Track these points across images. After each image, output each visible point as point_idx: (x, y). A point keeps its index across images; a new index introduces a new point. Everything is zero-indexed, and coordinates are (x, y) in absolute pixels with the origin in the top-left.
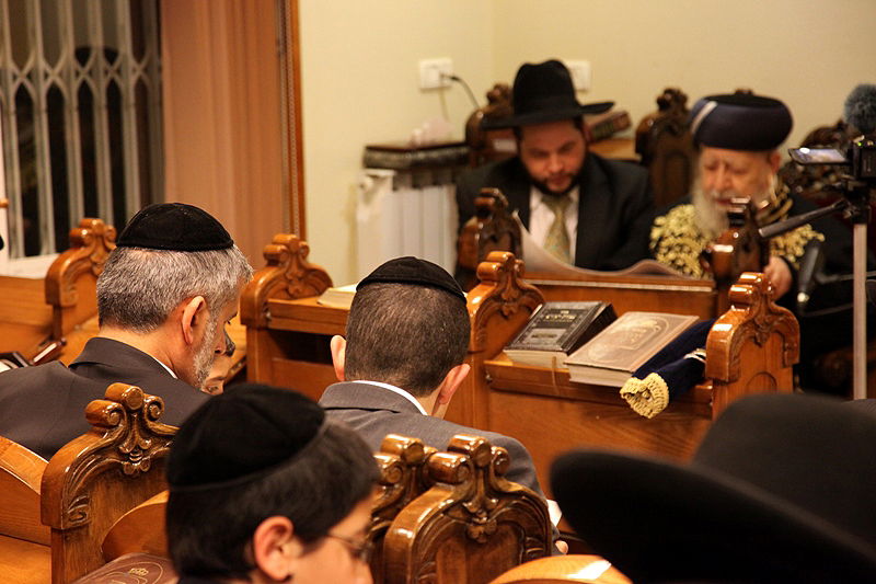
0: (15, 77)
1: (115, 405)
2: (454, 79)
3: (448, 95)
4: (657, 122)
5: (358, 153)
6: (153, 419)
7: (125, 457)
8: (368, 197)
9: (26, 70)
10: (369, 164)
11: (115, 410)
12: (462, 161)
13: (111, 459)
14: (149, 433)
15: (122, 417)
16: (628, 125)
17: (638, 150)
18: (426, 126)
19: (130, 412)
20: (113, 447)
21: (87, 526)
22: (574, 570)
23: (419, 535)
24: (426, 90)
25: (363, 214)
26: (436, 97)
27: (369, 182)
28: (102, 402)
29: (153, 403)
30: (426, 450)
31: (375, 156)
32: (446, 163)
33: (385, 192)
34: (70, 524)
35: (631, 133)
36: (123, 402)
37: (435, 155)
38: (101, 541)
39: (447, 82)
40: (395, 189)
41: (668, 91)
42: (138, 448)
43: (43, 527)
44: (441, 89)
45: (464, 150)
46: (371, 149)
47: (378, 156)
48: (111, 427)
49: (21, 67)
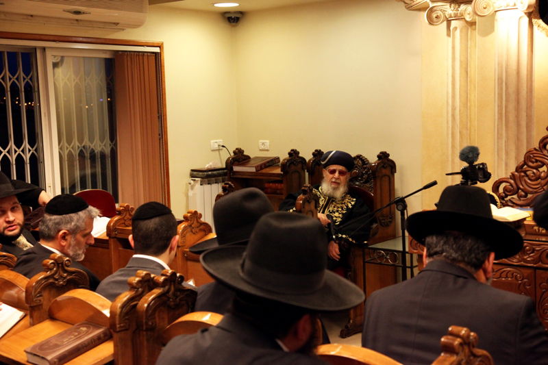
0: (67, 148)
1: (52, 261)
2: (223, 146)
3: (221, 152)
4: (288, 161)
5: (189, 172)
6: (68, 266)
7: (57, 280)
8: (192, 188)
9: (71, 146)
10: (192, 176)
11: (52, 263)
12: (225, 174)
13: (51, 281)
14: (66, 271)
15: (55, 265)
16: (279, 161)
17: (281, 171)
18: (211, 164)
19: (58, 264)
20: (52, 276)
21: (41, 305)
22: (202, 317)
23: (149, 305)
24: (213, 150)
25: (191, 193)
26: (217, 152)
27: (192, 182)
28: (48, 260)
29: (67, 260)
30: (152, 276)
31: (195, 174)
32: (219, 175)
33: (198, 185)
34: (35, 304)
35: (280, 164)
36: (55, 260)
37: (215, 172)
38: (47, 310)
39: (221, 148)
40: (201, 185)
41: (292, 150)
42: (61, 276)
43: (26, 305)
44: (219, 150)
45: (225, 171)
46: (192, 170)
47: (195, 173)
48: (51, 269)
49: (70, 145)
